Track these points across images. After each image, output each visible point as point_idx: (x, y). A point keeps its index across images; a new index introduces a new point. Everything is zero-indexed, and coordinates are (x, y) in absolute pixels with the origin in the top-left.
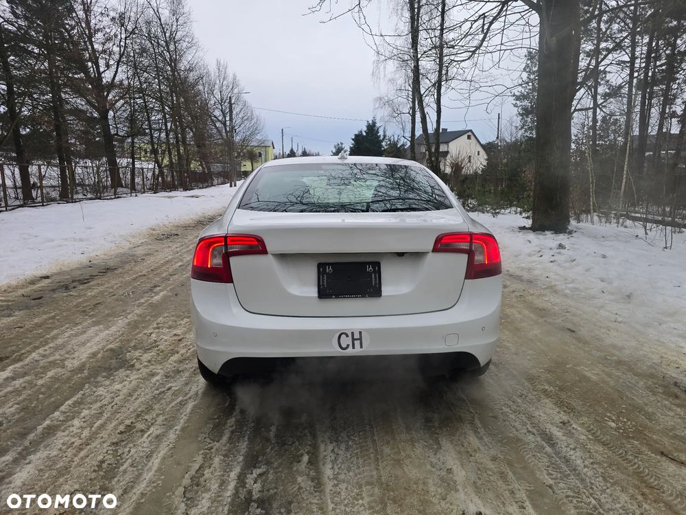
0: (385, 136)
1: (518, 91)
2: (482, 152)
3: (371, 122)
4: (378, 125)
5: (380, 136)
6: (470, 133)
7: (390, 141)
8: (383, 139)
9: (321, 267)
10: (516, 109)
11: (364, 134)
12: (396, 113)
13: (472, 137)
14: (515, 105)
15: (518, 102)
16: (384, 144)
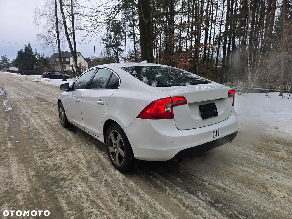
0: (36, 53)
1: (104, 37)
2: (85, 62)
3: (27, 46)
4: (32, 47)
5: (33, 53)
6: (79, 54)
7: (39, 55)
8: (36, 54)
9: (200, 107)
10: (104, 45)
11: (24, 51)
12: (48, 42)
13: (80, 55)
14: (103, 43)
15: (104, 42)
16: (36, 57)
